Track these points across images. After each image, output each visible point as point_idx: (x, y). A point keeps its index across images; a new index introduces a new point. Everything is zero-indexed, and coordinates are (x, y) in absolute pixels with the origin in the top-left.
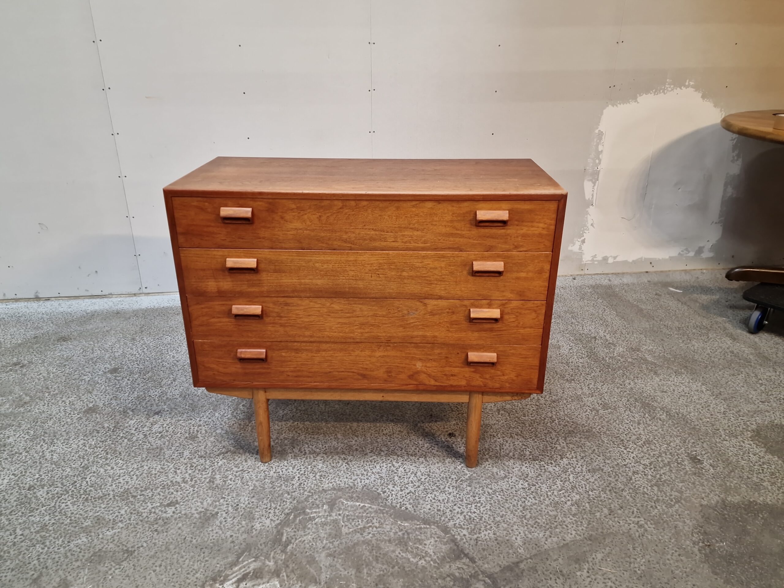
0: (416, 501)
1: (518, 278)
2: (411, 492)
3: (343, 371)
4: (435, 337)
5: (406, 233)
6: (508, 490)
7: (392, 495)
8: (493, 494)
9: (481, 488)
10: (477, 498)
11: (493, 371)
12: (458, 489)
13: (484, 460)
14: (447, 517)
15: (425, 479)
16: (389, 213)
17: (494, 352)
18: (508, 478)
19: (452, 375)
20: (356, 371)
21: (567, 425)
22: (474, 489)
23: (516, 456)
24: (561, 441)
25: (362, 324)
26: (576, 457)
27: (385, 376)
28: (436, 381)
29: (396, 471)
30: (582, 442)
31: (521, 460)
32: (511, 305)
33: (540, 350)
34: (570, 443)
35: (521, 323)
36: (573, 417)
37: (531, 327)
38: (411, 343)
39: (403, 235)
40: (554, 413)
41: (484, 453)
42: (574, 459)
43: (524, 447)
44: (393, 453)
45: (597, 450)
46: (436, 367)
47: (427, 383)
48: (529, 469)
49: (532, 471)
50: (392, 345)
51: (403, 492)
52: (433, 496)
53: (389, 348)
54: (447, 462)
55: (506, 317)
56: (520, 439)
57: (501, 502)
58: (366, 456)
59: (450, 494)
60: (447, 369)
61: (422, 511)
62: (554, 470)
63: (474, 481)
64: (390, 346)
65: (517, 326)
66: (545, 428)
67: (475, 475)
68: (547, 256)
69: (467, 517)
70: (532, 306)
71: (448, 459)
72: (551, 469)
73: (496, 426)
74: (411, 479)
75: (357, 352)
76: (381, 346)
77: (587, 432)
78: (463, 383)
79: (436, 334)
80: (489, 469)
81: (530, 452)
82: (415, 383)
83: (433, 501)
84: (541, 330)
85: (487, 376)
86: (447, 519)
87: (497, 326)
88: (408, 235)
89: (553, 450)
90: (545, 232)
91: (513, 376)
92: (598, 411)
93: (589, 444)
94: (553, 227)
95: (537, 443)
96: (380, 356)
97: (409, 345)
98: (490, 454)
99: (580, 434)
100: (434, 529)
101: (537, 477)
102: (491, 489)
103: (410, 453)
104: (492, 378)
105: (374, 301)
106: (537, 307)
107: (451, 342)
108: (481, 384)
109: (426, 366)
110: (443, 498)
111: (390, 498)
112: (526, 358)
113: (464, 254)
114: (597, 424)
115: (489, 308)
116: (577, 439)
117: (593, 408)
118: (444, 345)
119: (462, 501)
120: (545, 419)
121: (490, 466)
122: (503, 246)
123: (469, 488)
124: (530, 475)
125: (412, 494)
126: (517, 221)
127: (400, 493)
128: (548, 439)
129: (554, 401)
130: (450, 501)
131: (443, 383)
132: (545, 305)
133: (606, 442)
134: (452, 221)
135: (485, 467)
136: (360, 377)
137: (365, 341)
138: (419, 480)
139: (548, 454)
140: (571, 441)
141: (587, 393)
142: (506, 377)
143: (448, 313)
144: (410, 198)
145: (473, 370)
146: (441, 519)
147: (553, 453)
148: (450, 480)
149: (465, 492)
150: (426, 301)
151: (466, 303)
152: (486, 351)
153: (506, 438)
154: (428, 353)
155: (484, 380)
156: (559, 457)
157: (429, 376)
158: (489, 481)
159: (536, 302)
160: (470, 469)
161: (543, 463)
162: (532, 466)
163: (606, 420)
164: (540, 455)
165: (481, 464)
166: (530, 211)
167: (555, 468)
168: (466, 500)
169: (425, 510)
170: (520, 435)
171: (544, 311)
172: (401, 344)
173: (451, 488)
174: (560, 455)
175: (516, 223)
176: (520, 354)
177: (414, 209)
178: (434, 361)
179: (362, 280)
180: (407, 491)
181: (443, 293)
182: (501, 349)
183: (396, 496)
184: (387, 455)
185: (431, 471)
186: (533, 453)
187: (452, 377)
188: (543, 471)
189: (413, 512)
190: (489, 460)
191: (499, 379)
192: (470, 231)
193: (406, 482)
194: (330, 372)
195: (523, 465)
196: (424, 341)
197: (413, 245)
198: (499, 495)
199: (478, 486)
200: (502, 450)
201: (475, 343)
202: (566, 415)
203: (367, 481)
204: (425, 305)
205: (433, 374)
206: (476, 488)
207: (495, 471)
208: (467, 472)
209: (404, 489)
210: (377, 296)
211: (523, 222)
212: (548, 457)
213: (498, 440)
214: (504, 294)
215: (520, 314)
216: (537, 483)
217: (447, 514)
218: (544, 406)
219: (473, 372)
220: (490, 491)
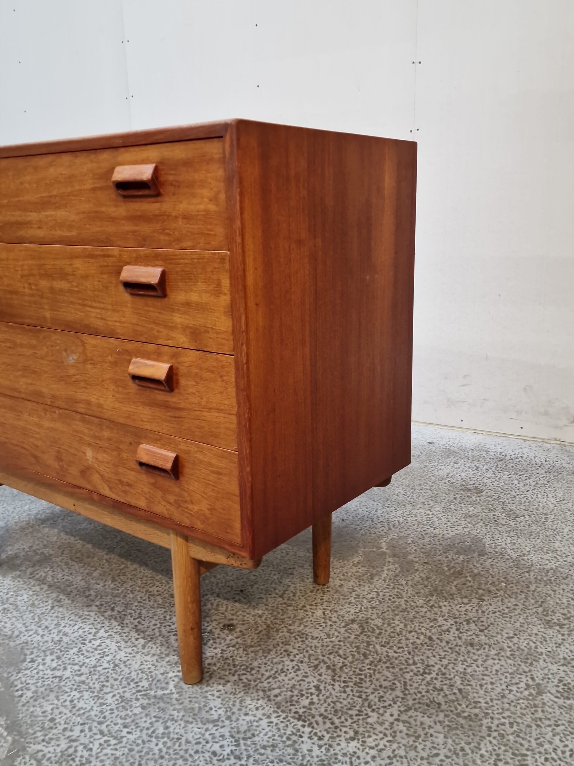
0: (48, 691)
1: (188, 304)
2: (59, 677)
3: (16, 445)
4: (100, 406)
5: (49, 213)
6: (188, 742)
7: (35, 669)
8: (157, 737)
9: (154, 719)
10: (126, 730)
11: (177, 490)
12: (123, 704)
13: (222, 681)
14: (46, 735)
15: (105, 669)
16: (28, 178)
17: (175, 451)
18: (215, 726)
19: (129, 485)
20: (27, 447)
21: (442, 690)
22: (143, 715)
23: (279, 698)
24: (395, 710)
25: (25, 369)
26: (381, 750)
27: (56, 465)
28: (111, 488)
29: (87, 642)
30: (431, 731)
31: (278, 708)
32: (186, 359)
33: (236, 460)
34: (404, 722)
35: (205, 399)
36: (473, 683)
37: (219, 410)
38: (76, 412)
39: (47, 216)
40: (445, 662)
41: (236, 671)
42: (373, 752)
43: (313, 690)
44: (121, 619)
45: (442, 757)
46: (108, 463)
47: (102, 491)
48: (268, 729)
49: (270, 734)
50: (57, 411)
51: (52, 673)
52: (78, 695)
53: (55, 416)
54: (167, 659)
55: (183, 382)
56: (324, 677)
57: (150, 756)
58: (85, 609)
59: (101, 704)
60: (121, 470)
61: (32, 709)
62: (310, 751)
63: (162, 705)
64: (55, 412)
65: (199, 404)
66: (392, 678)
67: (176, 696)
68: (222, 259)
69: (71, 751)
70: (215, 364)
71: (175, 657)
72: (304, 748)
73: (315, 641)
74: (87, 661)
75: (25, 416)
76: (46, 410)
77: (465, 718)
78: (142, 503)
79: (102, 401)
80: (210, 697)
81: (312, 703)
82: (89, 487)
83: (67, 703)
84: (234, 419)
85: (172, 498)
86: (42, 738)
87: (174, 400)
88: (51, 216)
89: (355, 718)
90: (212, 207)
91: (204, 506)
92: (540, 693)
93: (440, 739)
94: (222, 196)
95: (344, 695)
96: (48, 428)
97: (74, 414)
98: (243, 677)
99: (446, 716)
100: (6, 742)
101: (264, 747)
102: (167, 728)
103: (140, 627)
104: (178, 504)
105: (30, 331)
106: (222, 367)
107: (121, 420)
108: (165, 512)
109: (97, 459)
110: (85, 706)
111: (28, 672)
112: (219, 473)
113: (116, 251)
114: (507, 714)
115: (157, 360)
116: (427, 721)
117: (538, 685)
118: (112, 423)
119: (100, 723)
120: (415, 663)
121: (217, 694)
122: (162, 237)
123: (138, 711)
124: (256, 739)
125: (58, 679)
126: (172, 185)
127: (49, 672)
128: (371, 697)
129: (472, 645)
130: (87, 714)
131: (119, 495)
132: (233, 364)
133: (483, 752)
134: (94, 189)
135: (207, 692)
136: (33, 460)
137: (30, 398)
138: (95, 667)
139: (337, 722)
140: (412, 721)
141: (561, 656)
142: (196, 508)
143: (110, 362)
144: (44, 151)
145: (152, 481)
146: (35, 733)
147: (347, 724)
148: (132, 685)
149: (123, 714)
150: (84, 337)
151: (130, 346)
152: (163, 447)
153: (304, 667)
154: (97, 434)
155: (168, 506)
156: (351, 733)
157: (102, 476)
158: (182, 713)
159: (219, 356)
160: (182, 684)
161: (307, 730)
162: (281, 726)
163: (540, 715)
164: (321, 715)
165: (208, 685)
166: (187, 163)
167: (315, 748)
168: (107, 726)
169: (38, 709)
170: (334, 671)
171: (233, 379)
172: (66, 411)
173: (117, 697)
174: (356, 733)
175: (172, 189)
176: (210, 464)
177: (52, 170)
178: (105, 451)
179: (16, 293)
180: (58, 673)
181: (99, 324)
182: (182, 447)
183: (38, 673)
184: (111, 618)
185: (128, 663)
186: (313, 707)
187: (127, 488)
188: (288, 743)
189: (21, 704)
190: (229, 685)
191: (187, 508)
192: (116, 206)
193: (76, 662)
194: (6, 443)
195: (269, 717)
196: (90, 412)
197: (59, 233)
198: (165, 743)
199: (153, 714)
200: (270, 680)
201: (148, 426)
202: (465, 674)
203: (39, 638)
204: (83, 344)
205: (106, 475)
206: (147, 715)
207: (212, 705)
208: (171, 686)
209: (59, 670)
210: (33, 322)
211: (179, 186)
212: (328, 725)
213: (288, 663)
214: (174, 334)
215: (201, 378)
216: (249, 757)
217: (55, 731)
218: (444, 644)
219: (154, 485)
220: (161, 730)
